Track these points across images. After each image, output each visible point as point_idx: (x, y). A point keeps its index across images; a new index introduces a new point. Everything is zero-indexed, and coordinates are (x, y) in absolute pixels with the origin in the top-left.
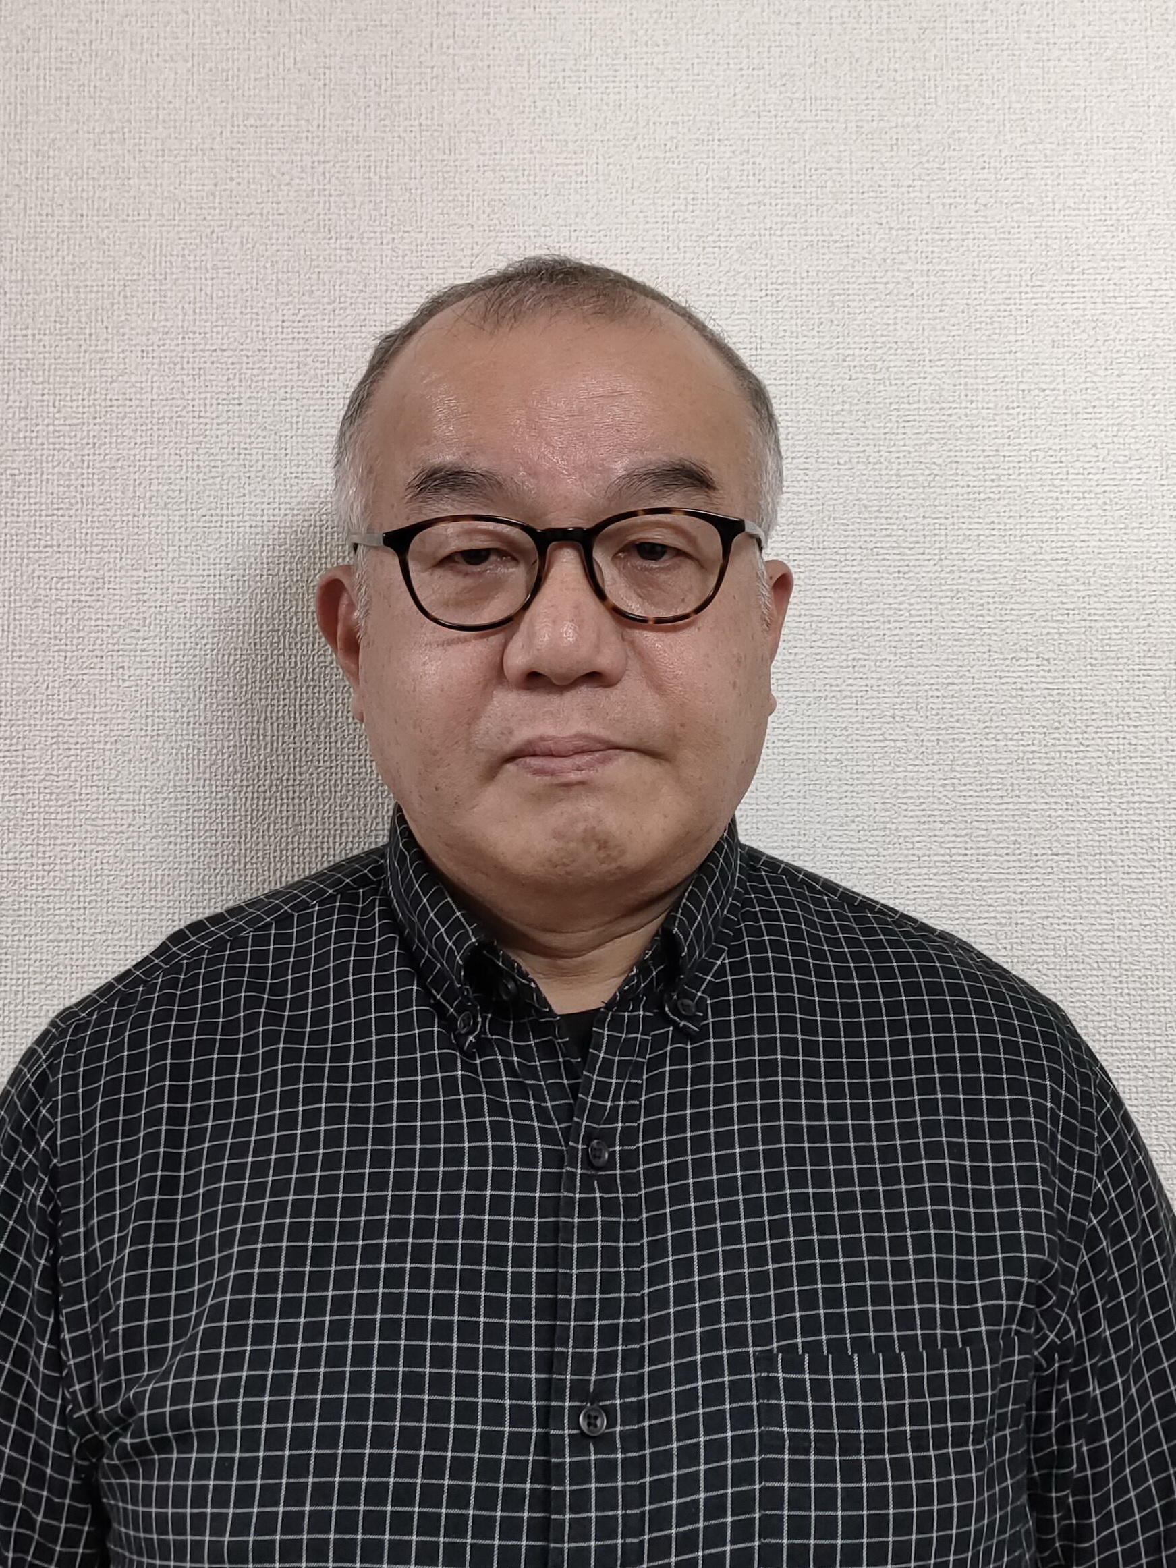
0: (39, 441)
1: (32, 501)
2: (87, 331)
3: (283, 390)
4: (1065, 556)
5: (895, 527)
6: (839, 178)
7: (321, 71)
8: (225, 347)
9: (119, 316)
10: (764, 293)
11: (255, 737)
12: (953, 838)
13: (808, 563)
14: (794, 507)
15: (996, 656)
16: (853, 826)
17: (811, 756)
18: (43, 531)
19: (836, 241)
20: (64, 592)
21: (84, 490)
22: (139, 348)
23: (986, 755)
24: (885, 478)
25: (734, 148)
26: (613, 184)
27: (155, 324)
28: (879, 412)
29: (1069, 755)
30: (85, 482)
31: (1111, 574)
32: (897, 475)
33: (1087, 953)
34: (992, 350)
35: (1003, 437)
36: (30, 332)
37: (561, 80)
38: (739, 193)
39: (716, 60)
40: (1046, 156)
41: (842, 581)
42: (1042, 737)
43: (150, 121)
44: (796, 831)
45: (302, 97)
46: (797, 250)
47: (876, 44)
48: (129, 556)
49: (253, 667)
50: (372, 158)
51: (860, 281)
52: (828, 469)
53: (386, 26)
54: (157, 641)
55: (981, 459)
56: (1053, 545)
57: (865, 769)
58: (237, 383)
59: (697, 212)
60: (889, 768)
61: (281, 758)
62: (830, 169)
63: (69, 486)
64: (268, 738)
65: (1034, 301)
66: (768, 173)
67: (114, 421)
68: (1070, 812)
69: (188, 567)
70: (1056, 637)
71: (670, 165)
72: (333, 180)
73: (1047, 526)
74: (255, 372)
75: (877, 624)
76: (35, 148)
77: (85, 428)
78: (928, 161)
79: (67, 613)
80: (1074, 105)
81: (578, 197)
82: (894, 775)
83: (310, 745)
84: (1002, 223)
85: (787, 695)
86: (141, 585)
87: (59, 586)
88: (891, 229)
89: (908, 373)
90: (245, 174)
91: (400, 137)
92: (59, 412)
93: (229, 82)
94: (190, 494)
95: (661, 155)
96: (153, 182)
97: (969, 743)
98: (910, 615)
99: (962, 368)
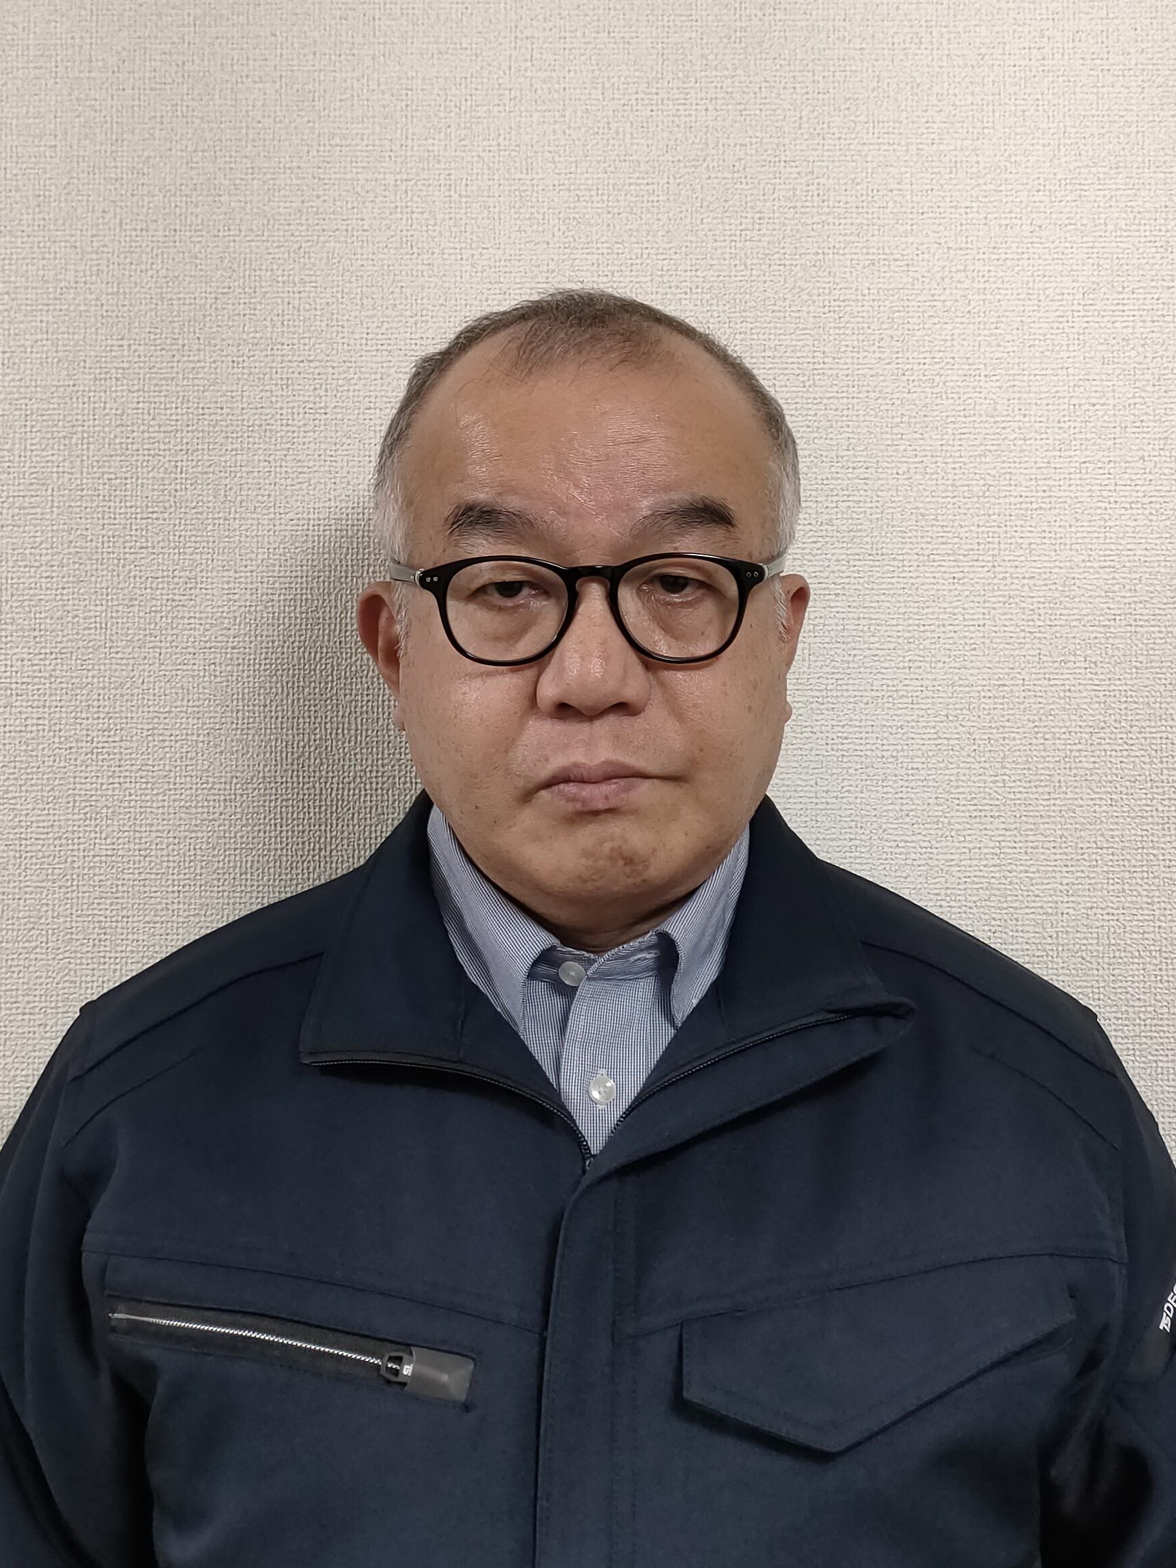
0: (135, 447)
1: (128, 504)
2: (180, 342)
3: (367, 400)
4: (1112, 564)
5: (950, 535)
6: (900, 199)
7: (404, 92)
8: (311, 358)
9: (211, 328)
10: (827, 309)
11: (340, 731)
12: (1003, 832)
13: (867, 569)
14: (854, 515)
15: (1046, 659)
16: (908, 820)
17: (869, 753)
18: (138, 533)
19: (896, 260)
20: (159, 592)
21: (178, 493)
22: (230, 359)
23: (1035, 753)
24: (941, 488)
25: (799, 170)
26: (683, 203)
27: (245, 336)
28: (936, 424)
29: (1114, 753)
30: (178, 487)
31: (1156, 582)
32: (953, 486)
33: (1129, 942)
34: (1045, 366)
35: (1054, 450)
36: (125, 342)
37: (634, 102)
38: (805, 213)
39: (783, 85)
40: (1099, 179)
41: (899, 586)
42: (1087, 736)
43: (240, 140)
44: (853, 824)
45: (386, 118)
46: (859, 268)
47: (936, 69)
48: (220, 557)
49: (338, 665)
50: (452, 177)
51: (920, 298)
52: (887, 479)
53: (466, 49)
54: (247, 638)
55: (1034, 471)
56: (1101, 553)
57: (920, 766)
58: (323, 393)
59: (764, 231)
60: (942, 765)
61: (364, 751)
62: (891, 191)
63: (163, 491)
64: (353, 732)
65: (1086, 319)
66: (832, 193)
67: (206, 429)
68: (1114, 808)
69: (276, 568)
70: (1103, 641)
71: (738, 186)
72: (415, 199)
73: (1096, 535)
76: (130, 165)
77: (178, 435)
78: (985, 184)
79: (161, 611)
80: (1127, 130)
81: (649, 215)
83: (392, 738)
84: (1056, 244)
85: (845, 694)
87: (154, 585)
88: (949, 248)
89: (964, 387)
90: (331, 192)
91: (479, 156)
92: (153, 419)
93: (317, 103)
94: (278, 498)
95: (730, 176)
96: (243, 199)
97: (1019, 742)
98: (964, 619)
99: (1016, 383)
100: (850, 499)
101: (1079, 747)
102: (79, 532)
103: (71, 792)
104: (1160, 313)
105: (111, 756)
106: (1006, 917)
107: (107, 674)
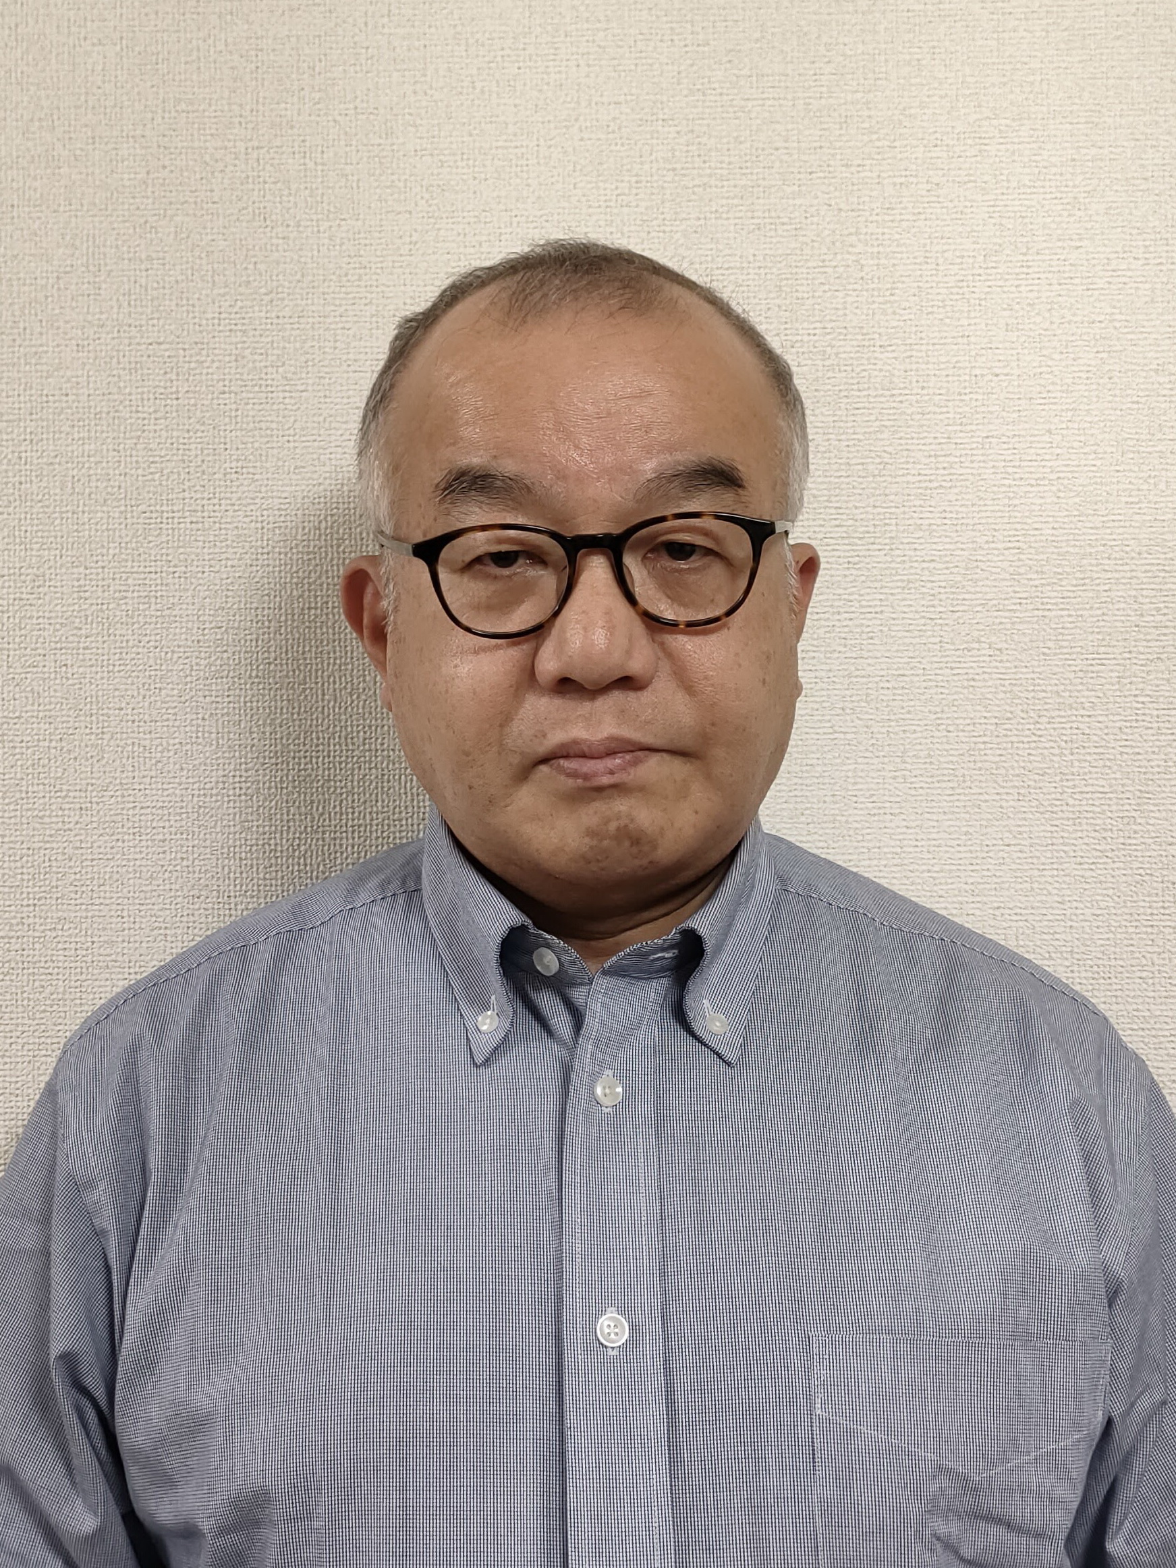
3: (221, 383)
4: (1017, 544)
5: (844, 517)
7: (253, 53)
8: (162, 340)
9: (53, 309)
11: (200, 734)
12: (904, 830)
15: (948, 647)
16: (803, 819)
19: (783, 224)
21: (23, 486)
22: (74, 342)
23: (937, 746)
24: (835, 467)
25: (678, 129)
26: (555, 167)
27: (90, 318)
29: (1021, 745)
30: (23, 479)
32: (847, 464)
33: (1038, 943)
34: (944, 334)
35: (955, 424)
37: (500, 59)
38: (685, 175)
42: (993, 727)
43: (80, 107)
45: (235, 81)
46: (744, 232)
48: (69, 553)
49: (197, 664)
50: (307, 144)
51: (810, 264)
54: (99, 638)
55: (933, 447)
56: (1006, 533)
57: (815, 761)
58: (174, 377)
59: (641, 196)
60: (838, 761)
62: (777, 149)
65: (988, 283)
66: (713, 154)
67: (51, 417)
68: (1022, 803)
69: (129, 564)
70: (1009, 627)
71: (613, 147)
72: (268, 167)
74: (193, 365)
75: (827, 616)
77: (22, 424)
79: (8, 611)
80: (1031, 78)
81: (518, 181)
82: (844, 768)
83: (254, 743)
84: (955, 203)
86: (82, 582)
88: (840, 210)
89: (857, 359)
90: (178, 162)
91: (335, 121)
93: (160, 66)
94: (129, 490)
95: (603, 136)
96: (84, 170)
97: (919, 735)
98: (862, 606)
99: (914, 353)
101: (985, 739)
104: (1067, 275)
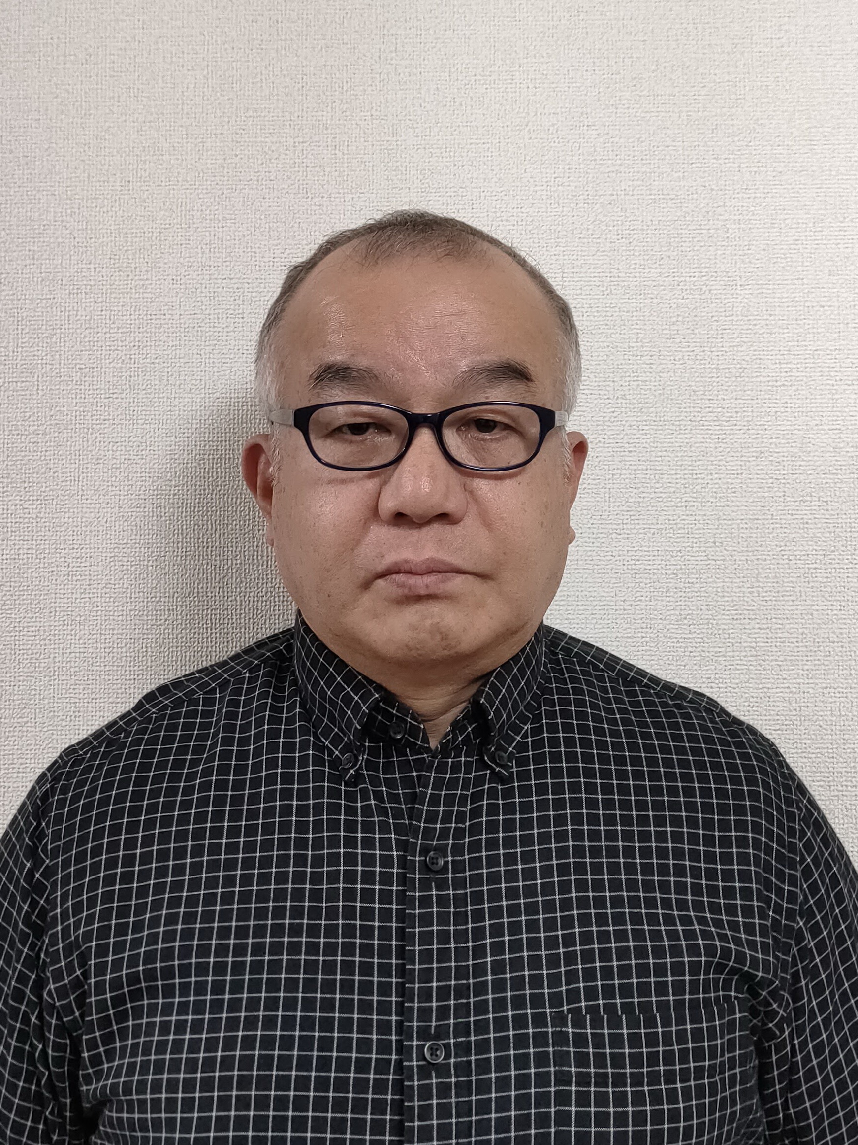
0: (100, 344)
1: (95, 387)
2: (133, 265)
4: (839, 427)
5: (715, 406)
6: (674, 153)
7: (300, 77)
8: (231, 277)
9: (156, 254)
10: (620, 237)
11: (255, 557)
12: (758, 631)
13: (652, 432)
14: (643, 392)
15: (789, 499)
16: (686, 622)
17: (655, 571)
18: (103, 408)
19: (672, 199)
20: (118, 453)
21: (132, 379)
22: (171, 277)
23: (782, 570)
24: (708, 371)
25: (599, 131)
26: (511, 158)
27: (182, 260)
28: (704, 322)
29: (842, 570)
30: (132, 374)
32: (717, 368)
34: (786, 278)
35: (793, 341)
36: (92, 266)
37: (473, 82)
38: (602, 164)
39: (585, 68)
40: (825, 136)
41: (677, 445)
42: (822, 558)
43: (178, 113)
44: (644, 625)
45: (287, 95)
46: (644, 205)
47: (702, 55)
48: (164, 427)
50: (337, 140)
51: (690, 227)
52: (666, 364)
53: (347, 44)
54: (184, 488)
55: (778, 357)
56: (830, 419)
57: (694, 580)
59: (572, 178)
60: (711, 580)
62: (668, 147)
63: (121, 377)
64: (265, 558)
65: (817, 242)
66: (623, 149)
67: (153, 330)
68: (843, 612)
70: (832, 485)
71: (552, 144)
72: (309, 156)
73: (826, 405)
74: (254, 294)
75: (703, 476)
76: (95, 133)
77: (132, 335)
78: (739, 141)
79: (120, 468)
80: (846, 99)
81: (485, 167)
82: (715, 585)
84: (793, 186)
85: (637, 527)
87: (114, 448)
88: (712, 190)
89: (725, 294)
90: (246, 152)
92: (113, 323)
93: (235, 85)
94: (208, 382)
95: (546, 137)
97: (769, 562)
99: (764, 291)
100: (639, 379)
101: (815, 566)
102: (57, 409)
103: (52, 604)
105: (83, 578)
106: (761, 695)
107: (80, 515)
